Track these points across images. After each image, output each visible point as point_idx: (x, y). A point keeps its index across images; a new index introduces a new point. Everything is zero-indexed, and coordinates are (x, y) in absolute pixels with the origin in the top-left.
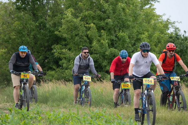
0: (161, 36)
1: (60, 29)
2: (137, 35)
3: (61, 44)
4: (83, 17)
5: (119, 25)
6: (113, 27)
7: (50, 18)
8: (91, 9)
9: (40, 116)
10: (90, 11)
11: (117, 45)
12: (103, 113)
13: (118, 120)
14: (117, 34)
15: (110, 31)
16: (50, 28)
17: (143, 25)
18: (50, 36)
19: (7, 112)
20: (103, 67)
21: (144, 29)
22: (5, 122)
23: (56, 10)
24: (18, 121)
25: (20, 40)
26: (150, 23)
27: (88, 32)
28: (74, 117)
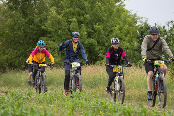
0: (130, 29)
1: (46, 24)
2: (110, 28)
3: (47, 37)
4: (65, 13)
5: (95, 20)
6: (91, 21)
7: (37, 15)
8: (71, 7)
9: (31, 97)
10: (70, 8)
11: (94, 35)
12: (84, 94)
14: (94, 27)
15: (88, 24)
16: (38, 23)
17: (115, 19)
18: (38, 31)
19: (4, 94)
21: (116, 23)
22: (2, 102)
23: (42, 8)
24: (13, 102)
25: (13, 34)
26: (121, 18)
27: (71, 25)
28: (59, 97)
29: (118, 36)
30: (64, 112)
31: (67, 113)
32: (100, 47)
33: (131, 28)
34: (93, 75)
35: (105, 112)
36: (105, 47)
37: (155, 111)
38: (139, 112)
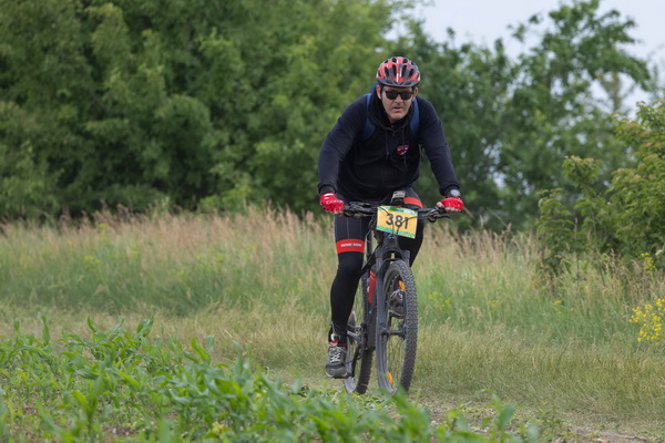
0: (361, 53)
2: (274, 49)
5: (208, 12)
6: (187, 16)
11: (200, 78)
12: (142, 337)
13: (196, 362)
14: (200, 43)
15: (175, 31)
17: (295, 8)
20: (142, 166)
21: (301, 25)
27: (95, 36)
28: (31, 352)
29: (306, 87)
30: (52, 423)
31: (65, 427)
32: (225, 136)
33: (368, 51)
34: (189, 258)
35: (234, 424)
36: (247, 132)
37: (460, 427)
38: (388, 429)
